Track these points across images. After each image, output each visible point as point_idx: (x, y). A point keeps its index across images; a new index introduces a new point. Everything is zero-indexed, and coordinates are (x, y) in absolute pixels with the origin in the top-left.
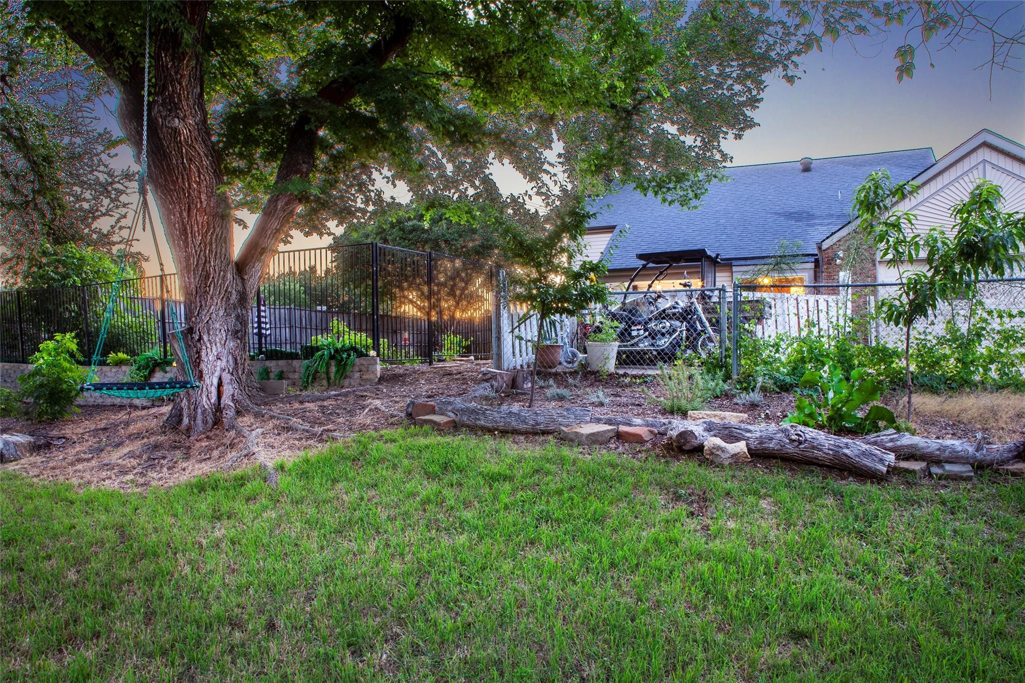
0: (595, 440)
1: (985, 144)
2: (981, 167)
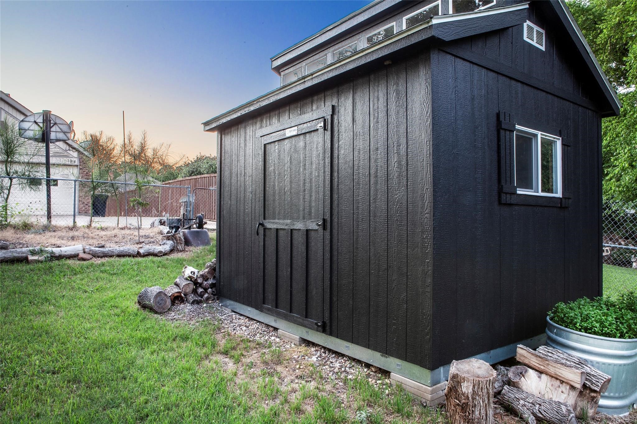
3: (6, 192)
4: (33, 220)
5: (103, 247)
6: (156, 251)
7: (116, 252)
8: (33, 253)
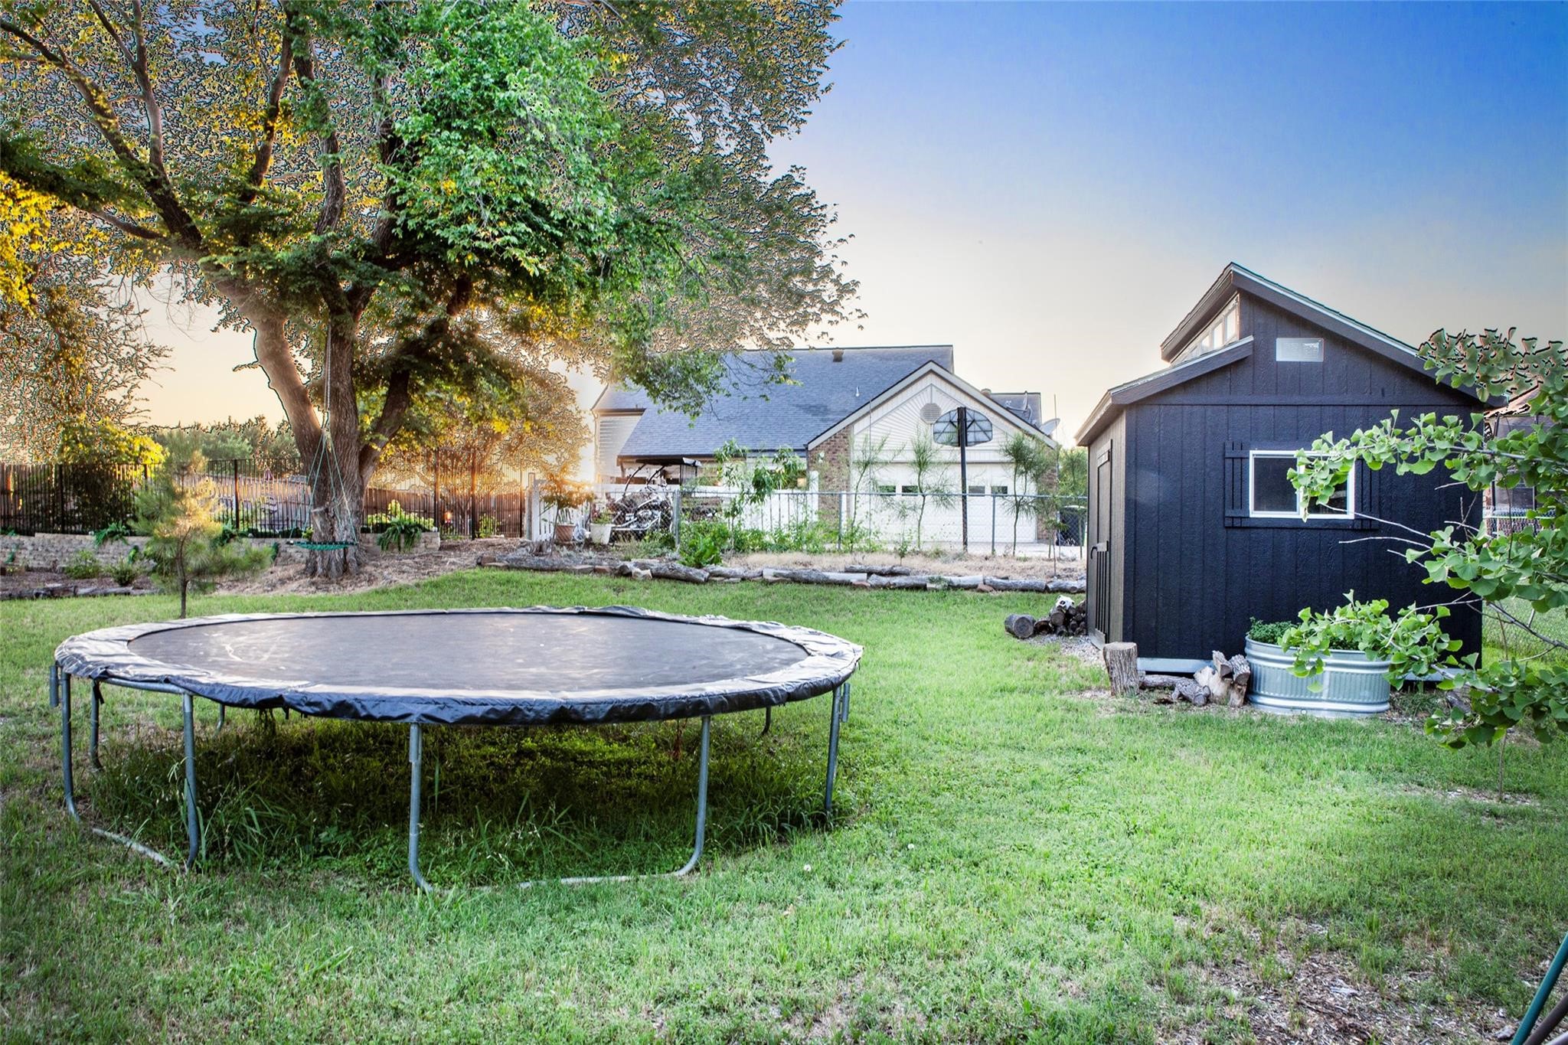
0: (583, 572)
1: (931, 371)
2: (929, 389)
3: (919, 511)
4: (945, 547)
5: (1007, 578)
6: (1069, 587)
7: (1021, 586)
8: (932, 581)
